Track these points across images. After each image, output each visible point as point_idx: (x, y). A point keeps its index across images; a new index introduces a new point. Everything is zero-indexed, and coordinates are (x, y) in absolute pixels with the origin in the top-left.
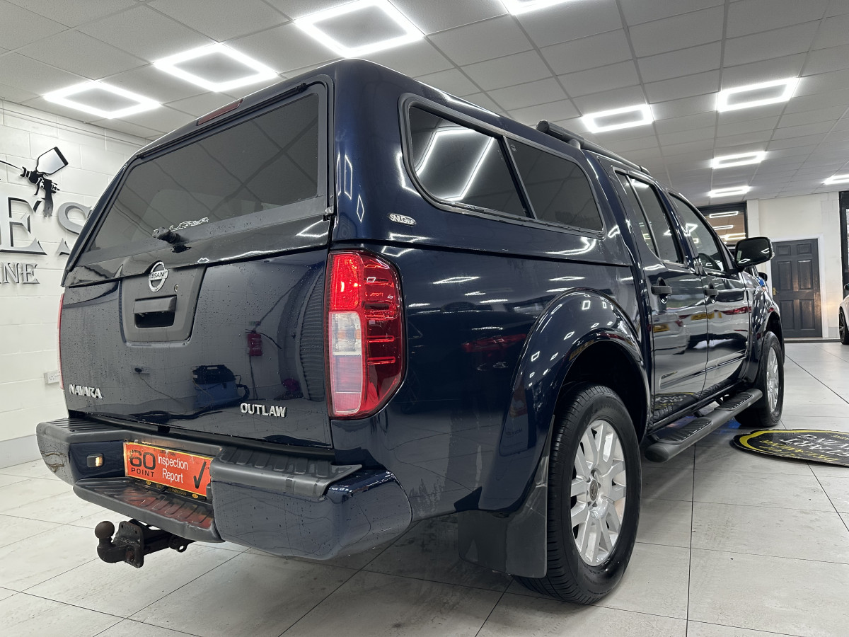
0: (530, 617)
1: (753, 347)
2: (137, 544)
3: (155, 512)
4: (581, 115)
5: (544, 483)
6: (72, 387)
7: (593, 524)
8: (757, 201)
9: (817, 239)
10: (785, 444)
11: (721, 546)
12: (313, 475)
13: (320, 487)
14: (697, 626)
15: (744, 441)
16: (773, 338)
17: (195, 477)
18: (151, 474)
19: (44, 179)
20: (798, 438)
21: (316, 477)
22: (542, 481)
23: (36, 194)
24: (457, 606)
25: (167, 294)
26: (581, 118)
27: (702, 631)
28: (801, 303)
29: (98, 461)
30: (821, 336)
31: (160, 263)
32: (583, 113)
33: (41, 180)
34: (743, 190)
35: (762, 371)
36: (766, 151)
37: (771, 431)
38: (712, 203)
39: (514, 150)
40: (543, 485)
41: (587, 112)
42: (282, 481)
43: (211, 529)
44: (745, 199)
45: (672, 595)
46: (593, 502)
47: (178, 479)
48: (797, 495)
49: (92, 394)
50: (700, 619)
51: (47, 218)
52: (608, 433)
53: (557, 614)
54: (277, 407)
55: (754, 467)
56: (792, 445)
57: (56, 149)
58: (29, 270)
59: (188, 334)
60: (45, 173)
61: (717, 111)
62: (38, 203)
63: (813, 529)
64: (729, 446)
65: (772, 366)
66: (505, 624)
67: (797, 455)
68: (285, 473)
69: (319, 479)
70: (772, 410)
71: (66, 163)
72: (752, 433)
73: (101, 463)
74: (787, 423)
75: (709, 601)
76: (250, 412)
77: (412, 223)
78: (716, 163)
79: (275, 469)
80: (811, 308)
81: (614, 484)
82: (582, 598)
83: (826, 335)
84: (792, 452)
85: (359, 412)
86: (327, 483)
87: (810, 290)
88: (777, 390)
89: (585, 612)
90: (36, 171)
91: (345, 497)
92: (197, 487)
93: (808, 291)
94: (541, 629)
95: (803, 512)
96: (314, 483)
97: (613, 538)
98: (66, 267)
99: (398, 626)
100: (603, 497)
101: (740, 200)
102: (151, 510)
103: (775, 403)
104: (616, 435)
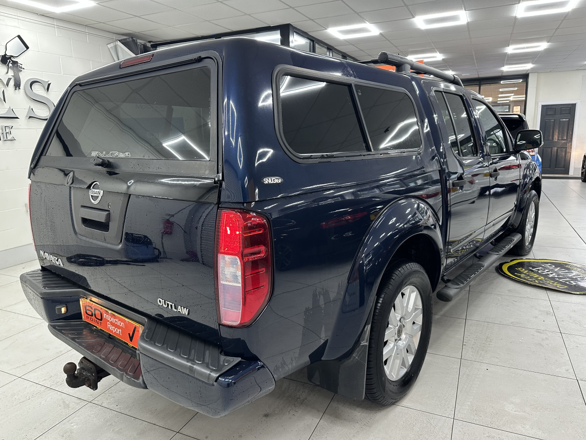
0: (353, 412)
1: (520, 200)
2: (92, 377)
3: (103, 359)
4: (414, 17)
5: (366, 342)
6: (42, 252)
7: (398, 354)
8: (536, 74)
9: (575, 104)
10: (532, 271)
11: (481, 358)
12: (207, 367)
13: (213, 376)
14: (460, 424)
15: (505, 268)
16: (535, 195)
17: (129, 334)
18: (99, 323)
19: (12, 61)
20: (541, 266)
21: (209, 368)
22: (365, 341)
23: (7, 73)
24: (306, 401)
25: (103, 208)
26: (413, 19)
27: (462, 428)
28: (557, 150)
29: (63, 310)
30: (568, 174)
31: (98, 183)
32: (415, 15)
33: (10, 61)
34: (527, 67)
35: (524, 220)
36: (548, 42)
37: (524, 259)
38: (504, 74)
39: (360, 94)
40: (366, 344)
41: (418, 15)
42: (187, 365)
43: (141, 380)
44: (528, 72)
45: (446, 398)
46: (399, 339)
47: (118, 331)
48: (536, 317)
49: (57, 262)
50: (462, 418)
51: (17, 91)
52: (413, 292)
53: (370, 410)
54: (182, 308)
55: (509, 291)
56: (537, 273)
57: (19, 37)
58: (8, 131)
59: (119, 241)
60: (12, 56)
61: (516, 17)
62: (9, 79)
63: (543, 346)
64: (495, 271)
65: (531, 214)
66: (336, 417)
67: (539, 283)
68: (188, 360)
69: (212, 370)
70: (527, 244)
71: (27, 48)
72: (511, 261)
73: (66, 310)
74: (536, 254)
75: (469, 403)
76: (164, 306)
77: (280, 182)
78: (510, 50)
79: (182, 355)
80: (564, 154)
81: (414, 323)
82: (385, 402)
83: (571, 173)
84: (537, 279)
85: (240, 323)
86: (217, 375)
87: (565, 141)
88: (532, 230)
89: (388, 409)
90: (6, 55)
91: (229, 385)
92: (131, 340)
93: (564, 141)
94: (359, 422)
95: (538, 331)
96: (208, 372)
97: (410, 359)
98: (31, 165)
99: (266, 416)
100: (406, 334)
101: (525, 73)
102: (100, 357)
103: (530, 239)
104: (418, 293)
